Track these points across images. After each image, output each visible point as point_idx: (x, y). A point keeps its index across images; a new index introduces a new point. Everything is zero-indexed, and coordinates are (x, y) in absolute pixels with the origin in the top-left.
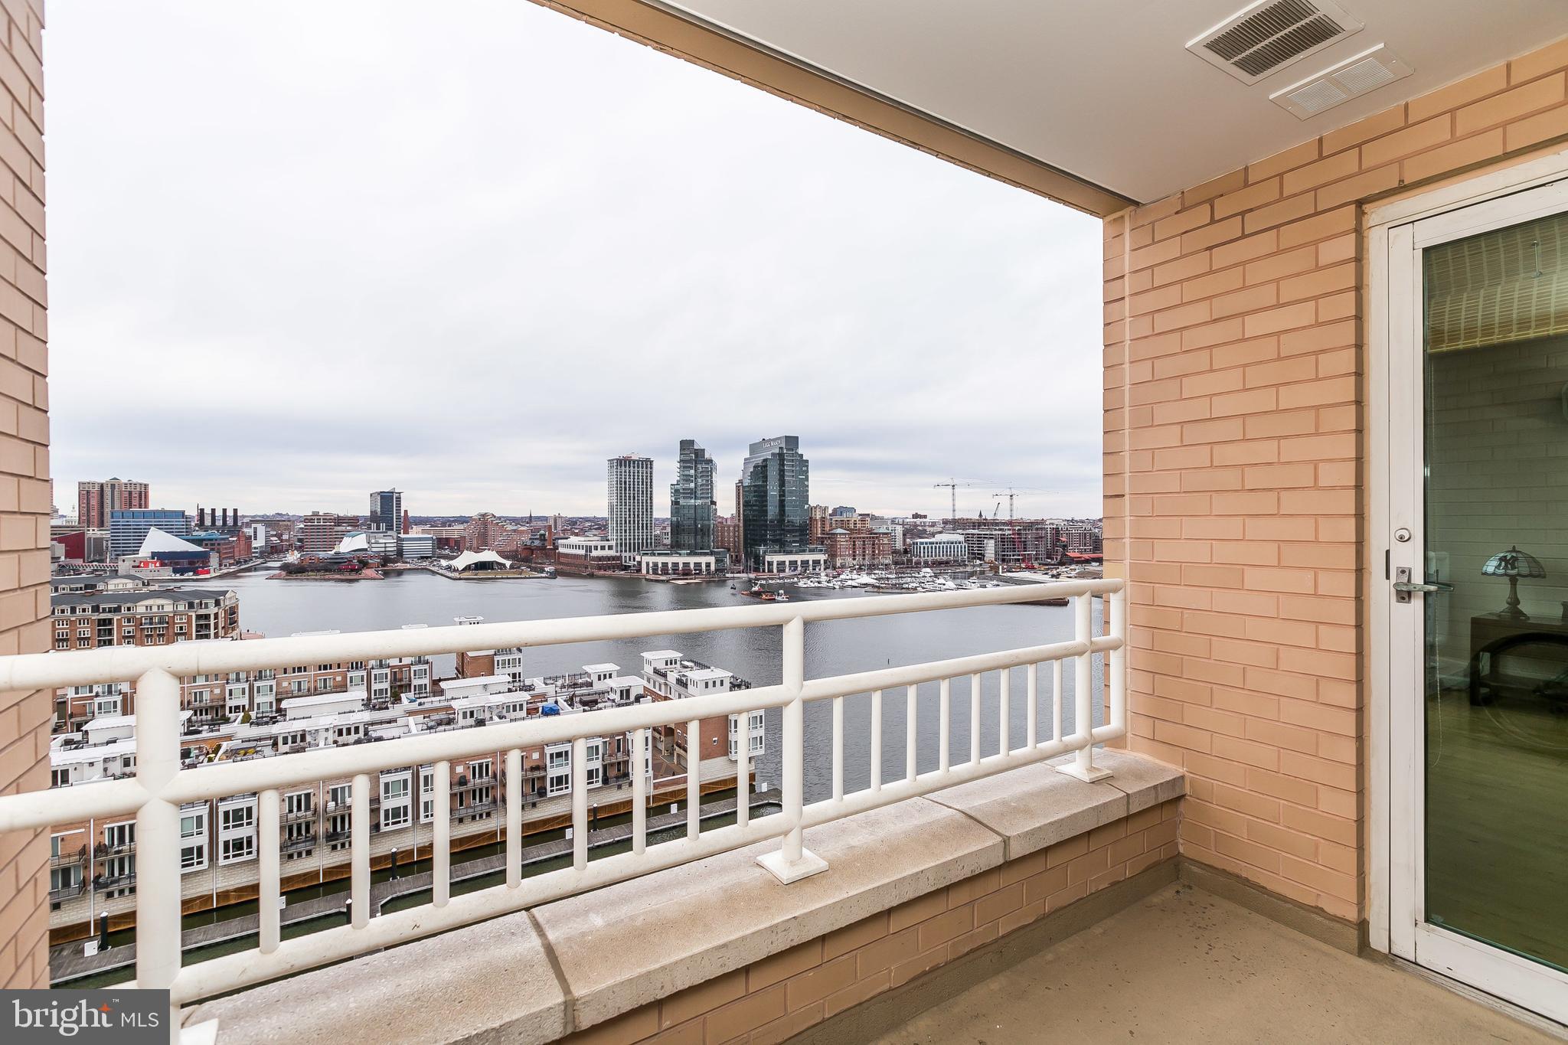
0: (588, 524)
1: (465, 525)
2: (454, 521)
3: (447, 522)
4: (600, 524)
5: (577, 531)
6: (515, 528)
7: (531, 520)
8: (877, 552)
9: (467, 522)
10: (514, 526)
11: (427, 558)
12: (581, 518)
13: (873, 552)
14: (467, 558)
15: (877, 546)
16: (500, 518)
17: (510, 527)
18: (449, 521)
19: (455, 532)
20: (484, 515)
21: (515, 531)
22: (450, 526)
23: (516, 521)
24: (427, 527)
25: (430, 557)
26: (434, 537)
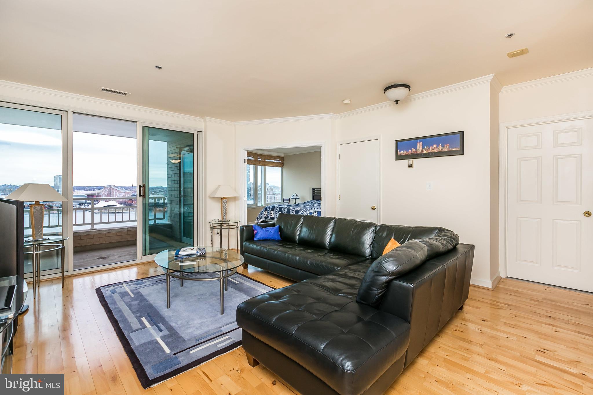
0: (159, 190)
1: (101, 190)
2: (96, 188)
3: (92, 189)
4: (164, 190)
5: (153, 192)
6: (125, 191)
7: (132, 188)
8: (276, 200)
9: (102, 189)
10: (124, 190)
11: (82, 204)
12: (155, 187)
13: (275, 200)
14: (102, 204)
15: (276, 198)
16: (118, 187)
17: (122, 191)
18: (93, 188)
19: (97, 192)
20: (110, 186)
21: (125, 192)
22: (94, 190)
23: (125, 188)
24: (83, 191)
25: (84, 204)
26: (86, 195)
